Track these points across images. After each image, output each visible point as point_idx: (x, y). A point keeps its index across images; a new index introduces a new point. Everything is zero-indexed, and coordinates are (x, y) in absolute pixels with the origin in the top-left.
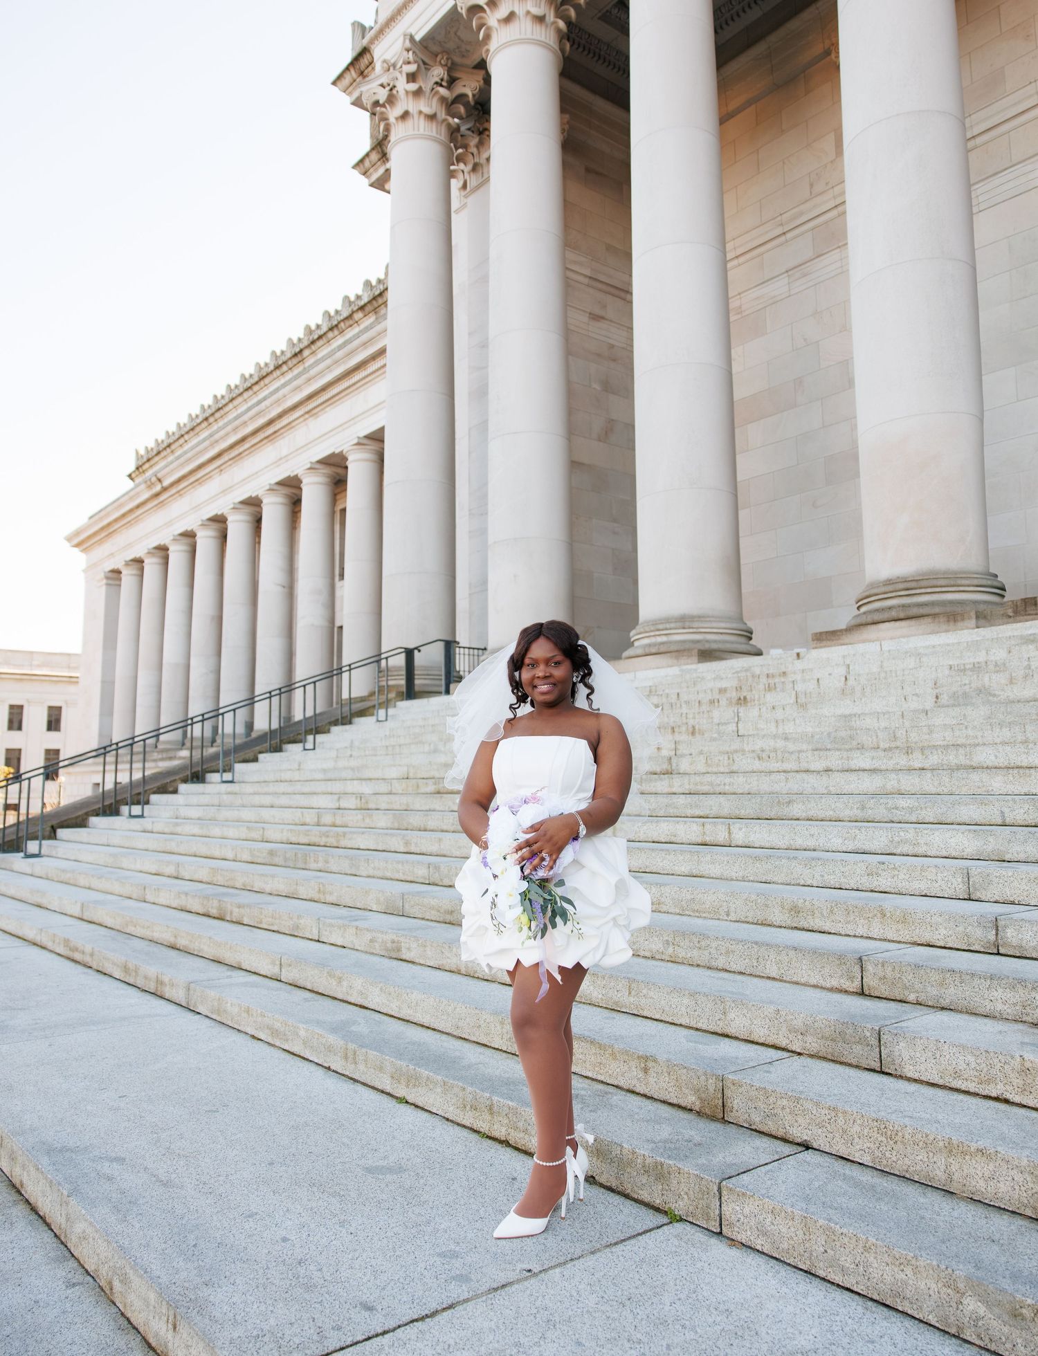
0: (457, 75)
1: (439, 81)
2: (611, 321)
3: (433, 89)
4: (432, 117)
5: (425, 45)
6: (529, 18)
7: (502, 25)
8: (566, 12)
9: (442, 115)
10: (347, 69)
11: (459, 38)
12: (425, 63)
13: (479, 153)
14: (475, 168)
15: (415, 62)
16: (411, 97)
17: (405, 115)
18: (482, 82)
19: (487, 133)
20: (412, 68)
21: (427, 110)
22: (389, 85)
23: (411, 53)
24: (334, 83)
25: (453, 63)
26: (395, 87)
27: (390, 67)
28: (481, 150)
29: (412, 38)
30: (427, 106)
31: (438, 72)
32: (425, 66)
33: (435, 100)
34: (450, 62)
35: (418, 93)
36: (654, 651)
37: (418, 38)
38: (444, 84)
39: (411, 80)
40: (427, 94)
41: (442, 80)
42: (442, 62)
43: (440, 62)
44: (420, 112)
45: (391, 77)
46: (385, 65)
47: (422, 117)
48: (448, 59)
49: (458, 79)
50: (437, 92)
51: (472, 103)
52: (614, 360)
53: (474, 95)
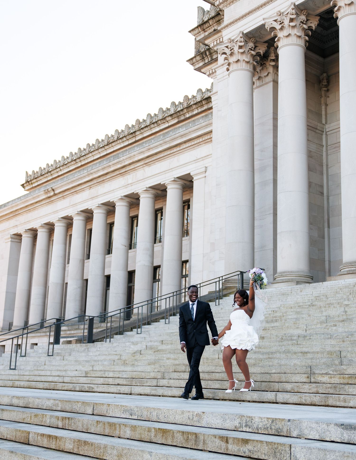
0: (257, 45)
1: (251, 48)
2: (310, 141)
3: (249, 51)
4: (248, 62)
5: (247, 35)
6: (295, 36)
7: (285, 38)
8: (308, 33)
9: (251, 61)
10: (197, 27)
11: (261, 33)
12: (246, 41)
13: (261, 72)
14: (259, 78)
15: (244, 42)
16: (240, 54)
17: (238, 61)
18: (267, 48)
19: (265, 65)
20: (242, 44)
21: (247, 60)
22: (231, 48)
23: (242, 38)
24: (190, 32)
25: (256, 41)
26: (233, 49)
27: (231, 41)
28: (262, 71)
29: (243, 33)
30: (247, 58)
31: (251, 45)
32: (246, 42)
33: (249, 55)
34: (255, 40)
35: (242, 53)
36: (351, 272)
37: (245, 32)
38: (253, 49)
39: (240, 48)
40: (246, 53)
41: (252, 48)
42: (252, 40)
43: (252, 41)
44: (244, 60)
45: (232, 45)
46: (230, 40)
47: (244, 62)
48: (254, 40)
49: (257, 46)
50: (250, 52)
51: (262, 55)
52: (311, 157)
53: (263, 53)
